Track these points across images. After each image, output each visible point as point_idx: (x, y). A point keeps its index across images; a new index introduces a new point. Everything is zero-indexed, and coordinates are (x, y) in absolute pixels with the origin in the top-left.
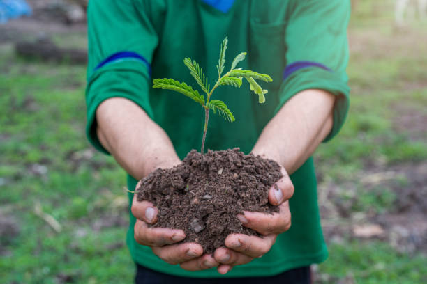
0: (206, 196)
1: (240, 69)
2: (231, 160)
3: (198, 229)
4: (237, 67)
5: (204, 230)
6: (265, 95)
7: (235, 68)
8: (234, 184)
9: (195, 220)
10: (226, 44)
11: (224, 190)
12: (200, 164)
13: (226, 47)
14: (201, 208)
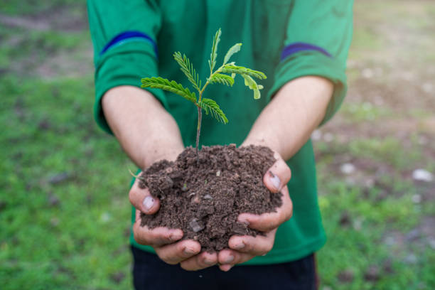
0: (207, 196)
1: (233, 63)
2: (228, 159)
3: (197, 228)
4: (229, 62)
5: (203, 230)
6: (260, 90)
7: (228, 63)
8: (236, 185)
9: (194, 220)
10: (219, 35)
11: (226, 191)
12: (196, 162)
13: (218, 40)
14: (201, 207)
